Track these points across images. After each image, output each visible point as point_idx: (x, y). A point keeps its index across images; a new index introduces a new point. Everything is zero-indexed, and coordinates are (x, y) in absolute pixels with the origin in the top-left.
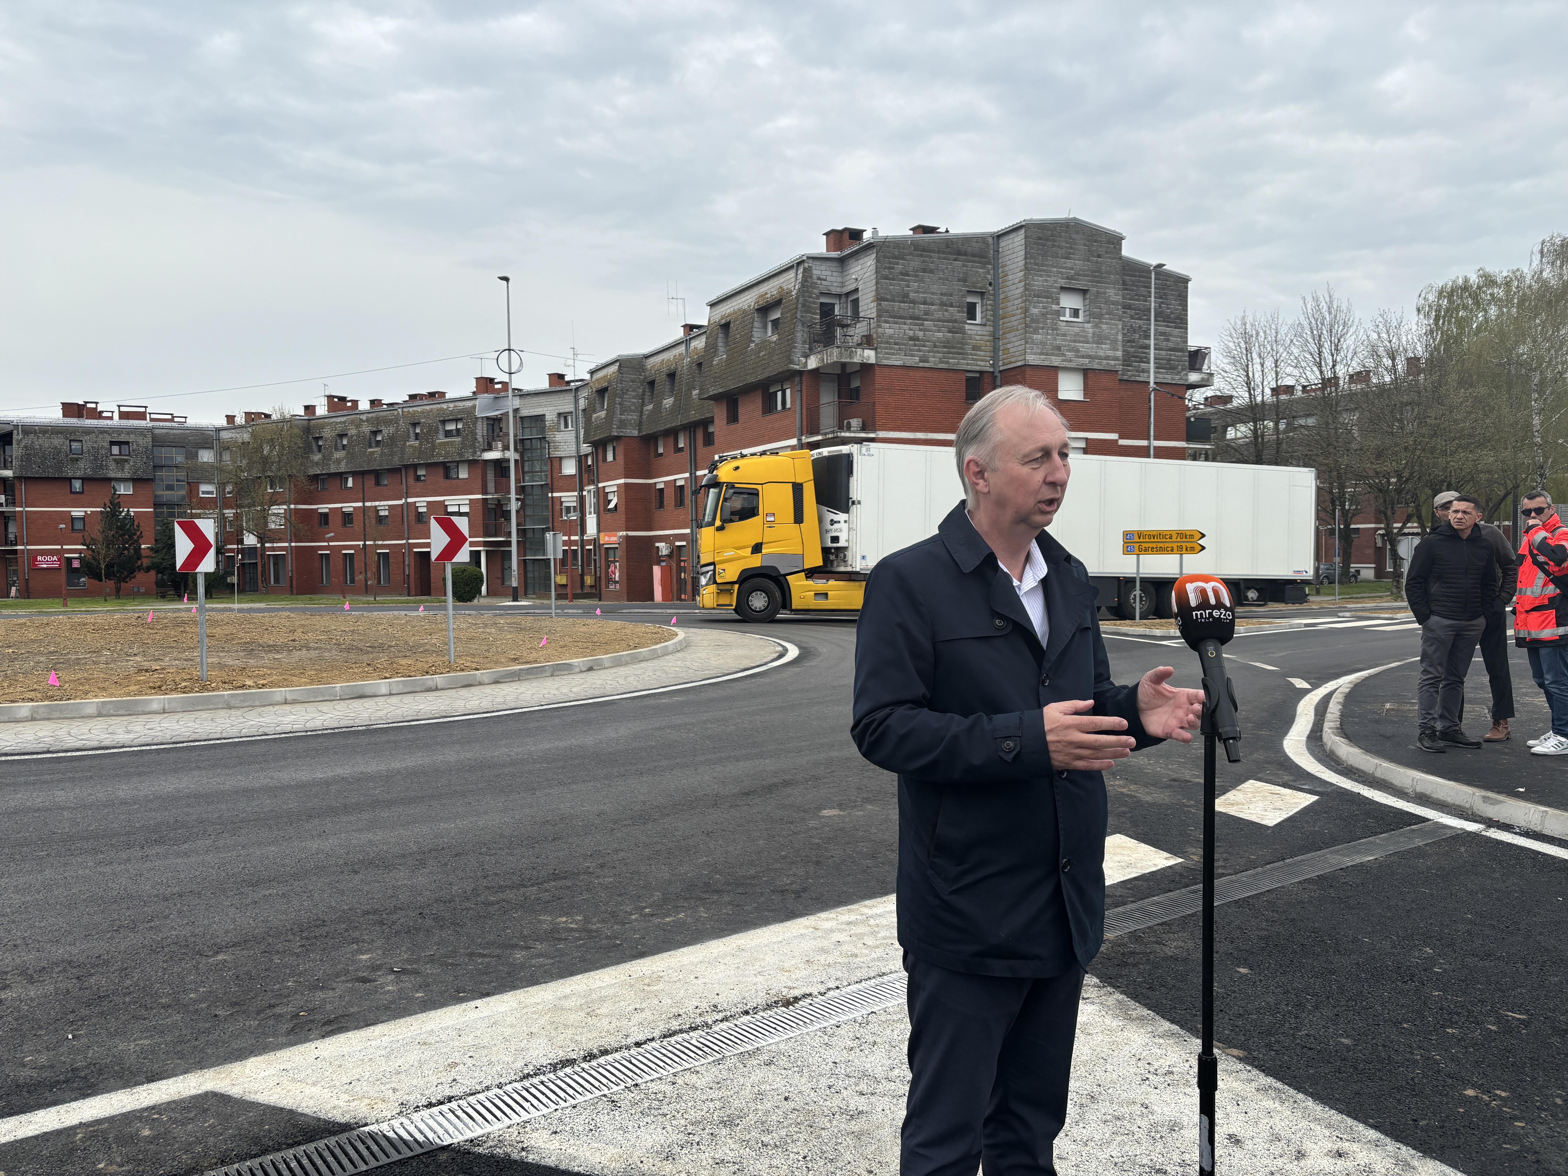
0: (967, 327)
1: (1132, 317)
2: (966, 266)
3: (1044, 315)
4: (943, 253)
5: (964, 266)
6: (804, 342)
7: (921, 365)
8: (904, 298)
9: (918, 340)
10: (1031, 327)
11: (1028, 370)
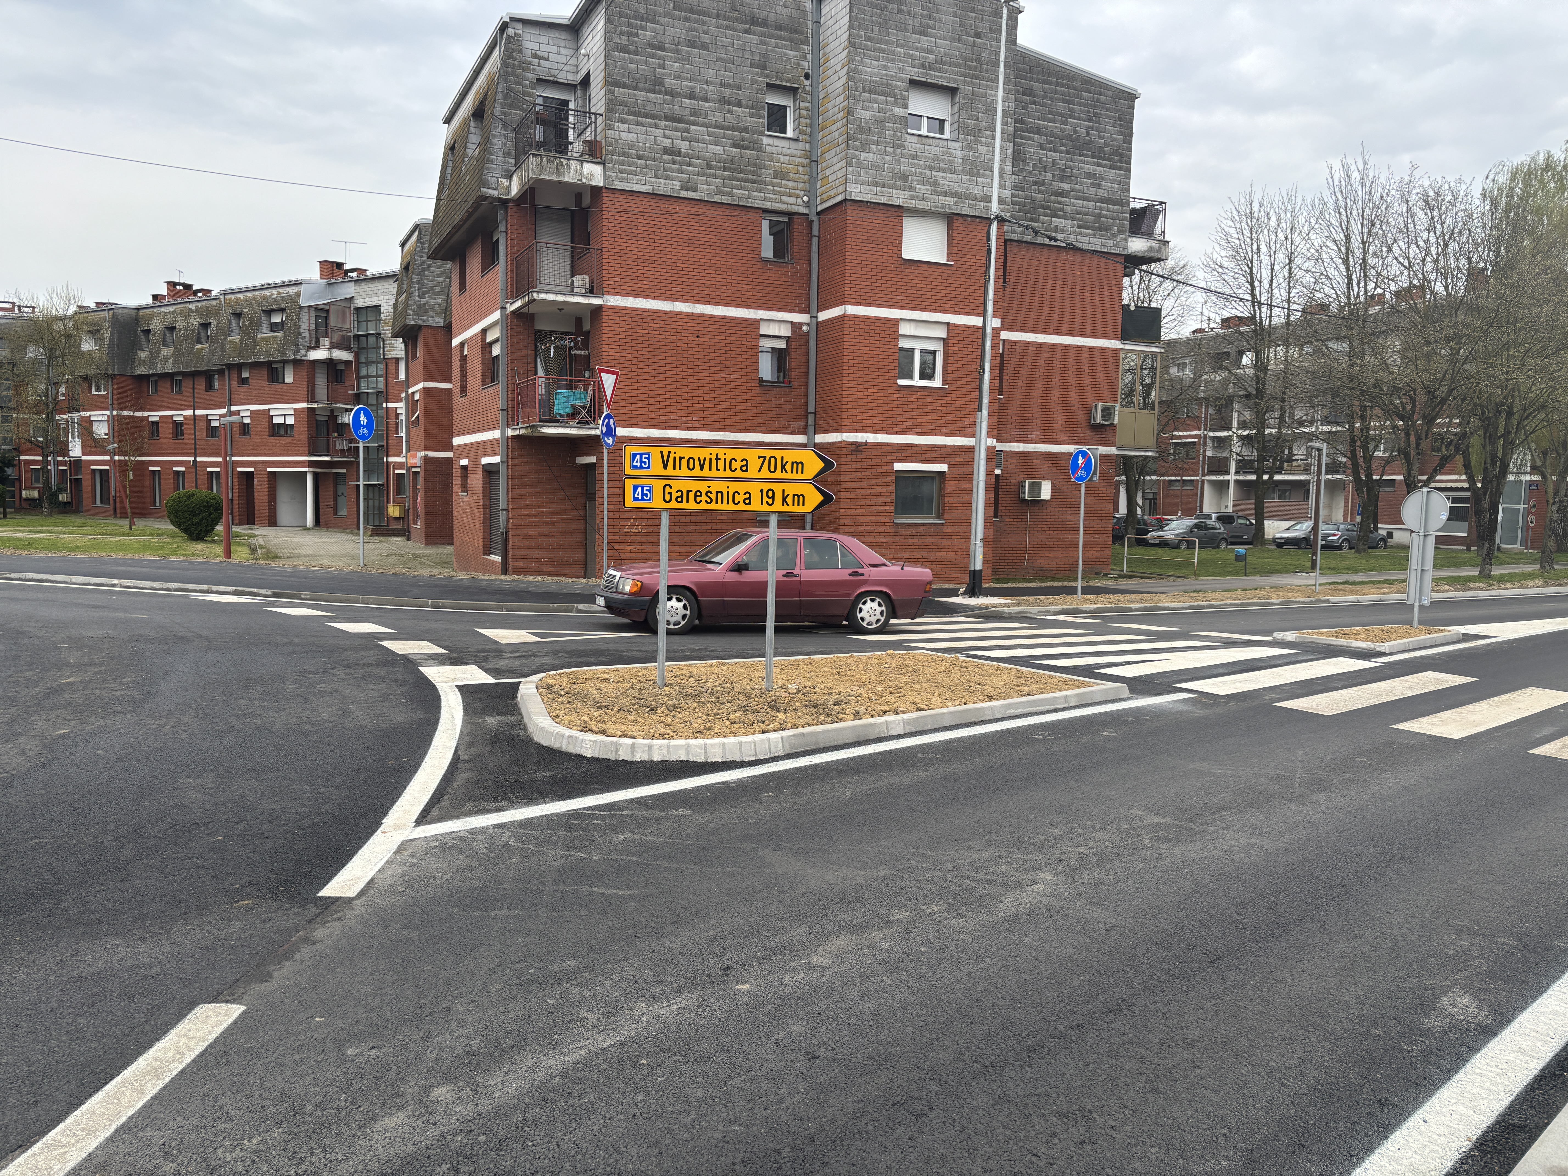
0: (765, 140)
1: (1041, 147)
2: (765, 43)
3: (880, 122)
4: (726, 18)
5: (762, 43)
6: (507, 154)
7: (684, 194)
8: (656, 85)
9: (679, 154)
10: (857, 139)
11: (851, 211)
